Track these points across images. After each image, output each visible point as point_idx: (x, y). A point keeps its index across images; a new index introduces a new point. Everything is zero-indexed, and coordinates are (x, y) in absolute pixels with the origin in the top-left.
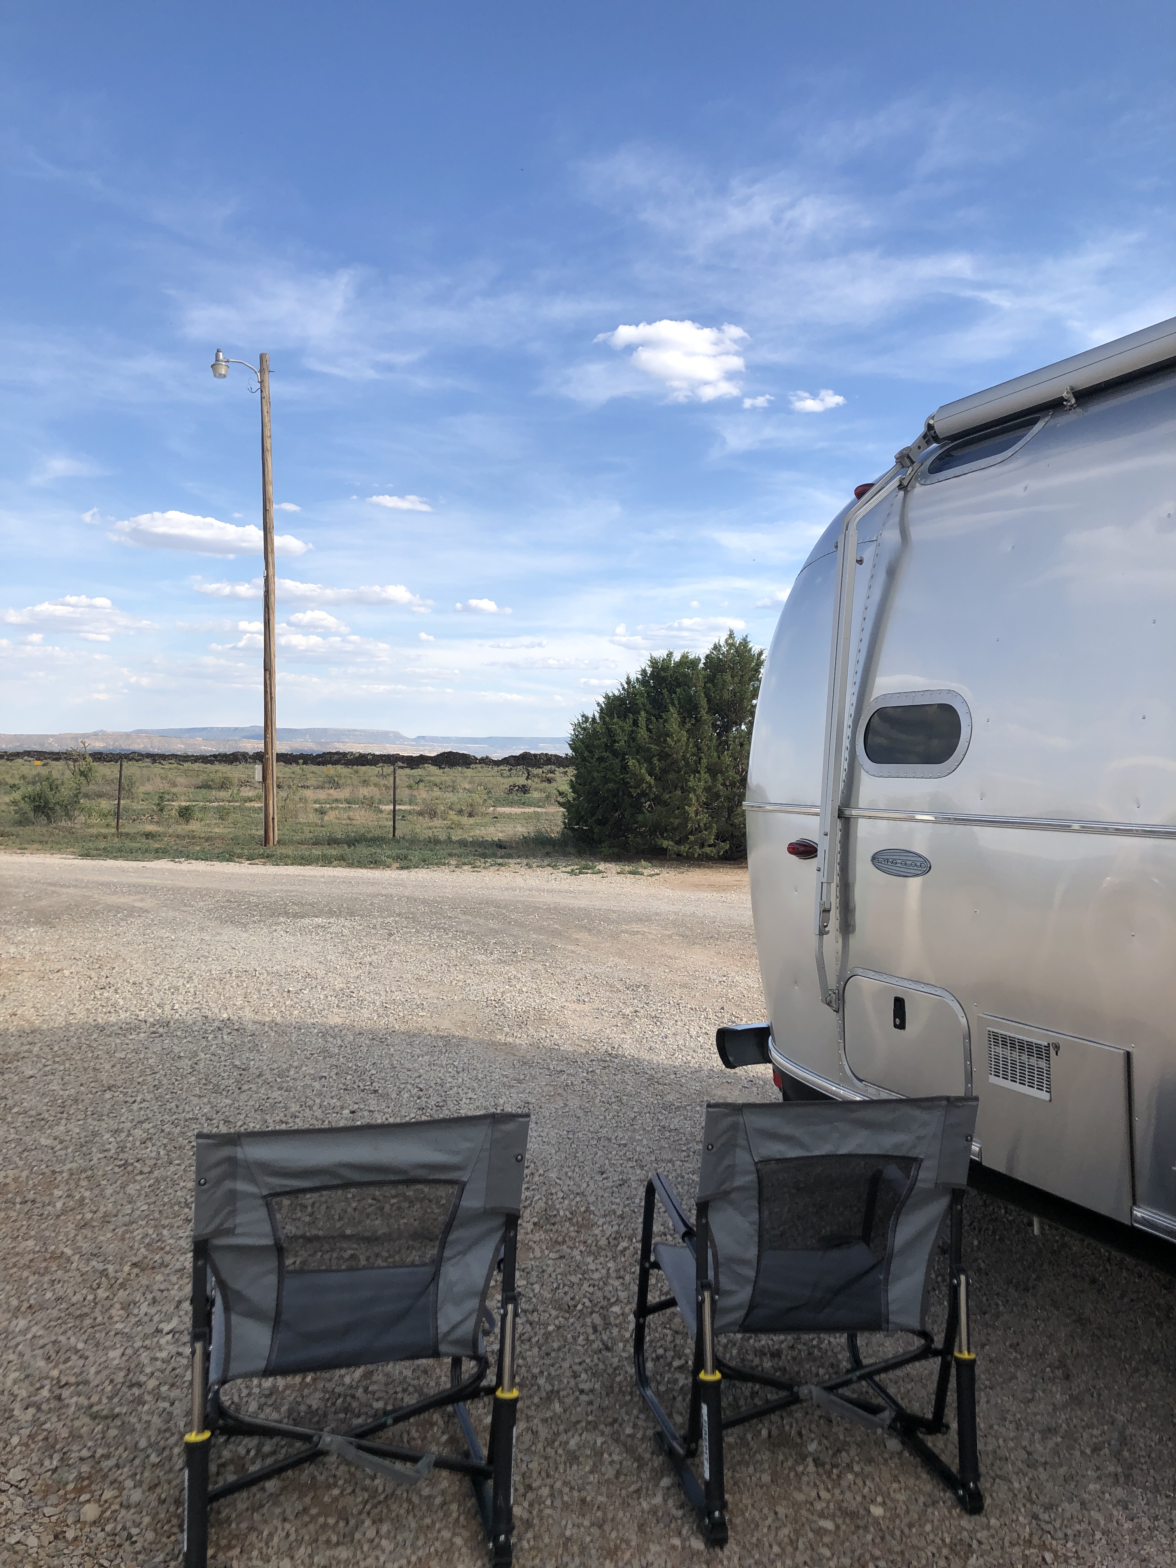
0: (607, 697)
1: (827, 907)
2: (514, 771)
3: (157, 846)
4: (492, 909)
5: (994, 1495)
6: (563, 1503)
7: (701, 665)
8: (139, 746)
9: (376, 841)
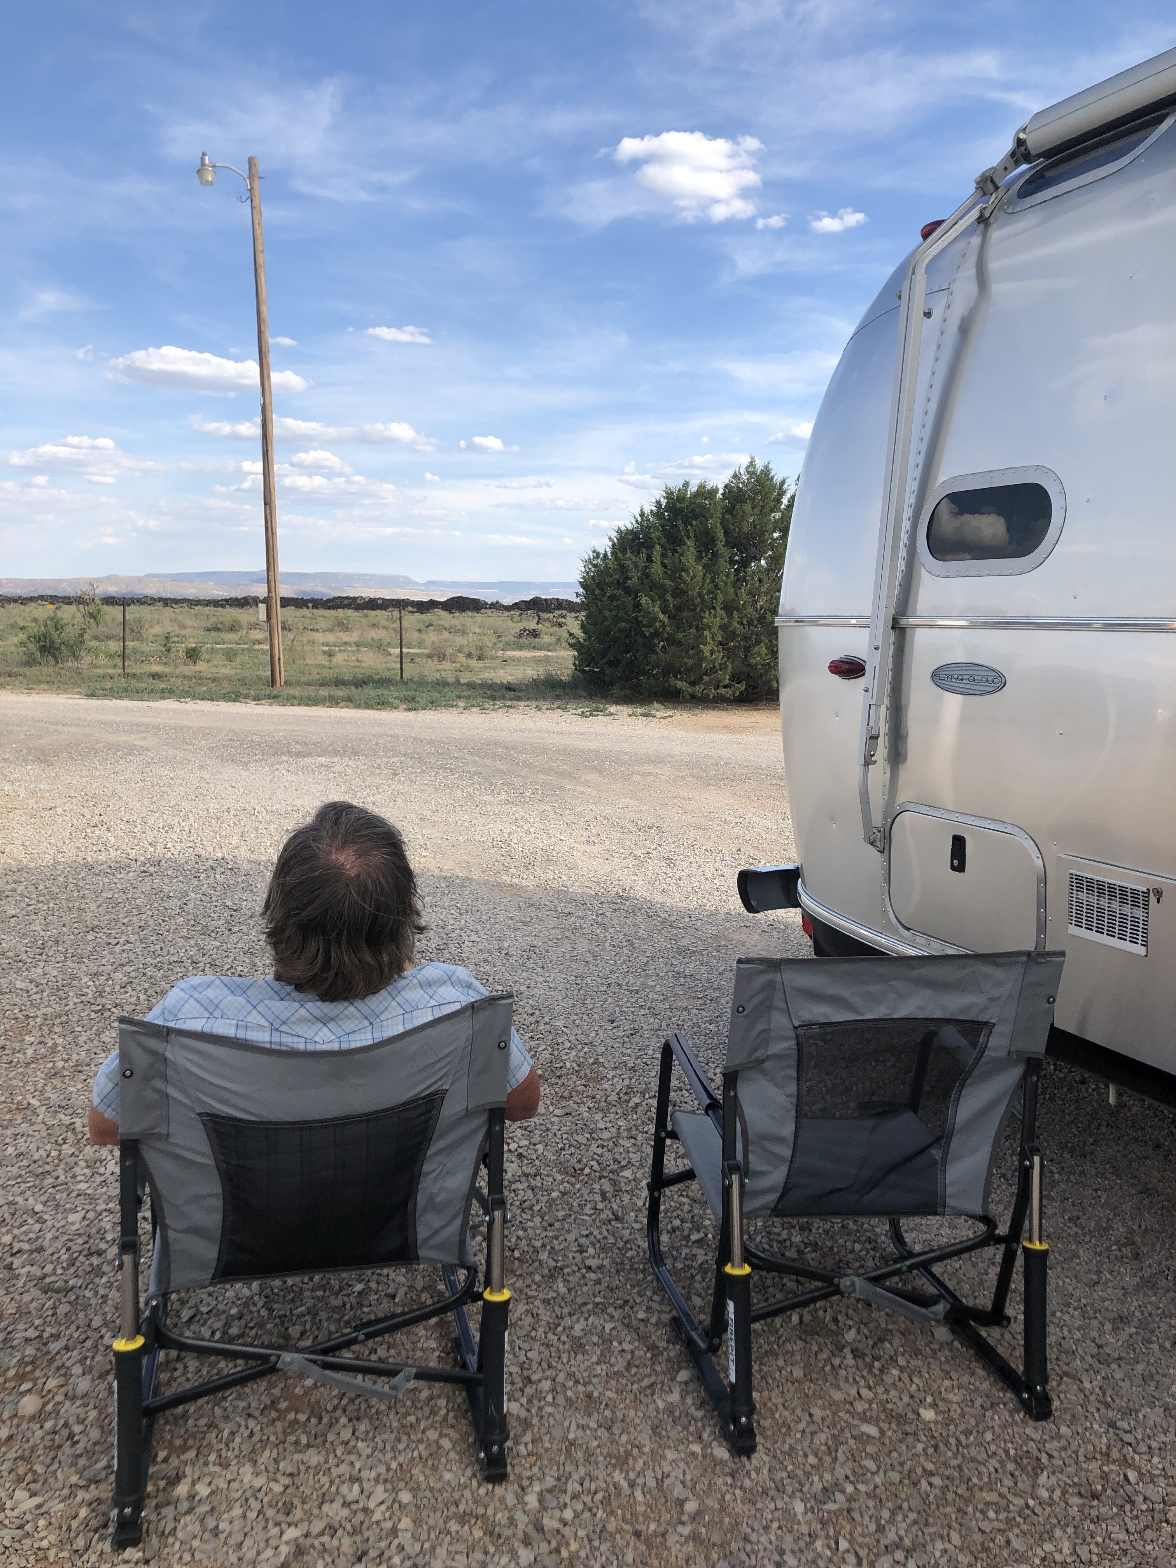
0: (619, 531)
1: (875, 733)
2: (524, 616)
3: (163, 686)
4: (500, 751)
5: (1062, 1396)
6: (567, 1399)
7: (719, 496)
8: (152, 590)
9: (384, 682)
